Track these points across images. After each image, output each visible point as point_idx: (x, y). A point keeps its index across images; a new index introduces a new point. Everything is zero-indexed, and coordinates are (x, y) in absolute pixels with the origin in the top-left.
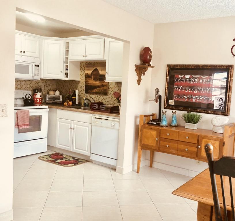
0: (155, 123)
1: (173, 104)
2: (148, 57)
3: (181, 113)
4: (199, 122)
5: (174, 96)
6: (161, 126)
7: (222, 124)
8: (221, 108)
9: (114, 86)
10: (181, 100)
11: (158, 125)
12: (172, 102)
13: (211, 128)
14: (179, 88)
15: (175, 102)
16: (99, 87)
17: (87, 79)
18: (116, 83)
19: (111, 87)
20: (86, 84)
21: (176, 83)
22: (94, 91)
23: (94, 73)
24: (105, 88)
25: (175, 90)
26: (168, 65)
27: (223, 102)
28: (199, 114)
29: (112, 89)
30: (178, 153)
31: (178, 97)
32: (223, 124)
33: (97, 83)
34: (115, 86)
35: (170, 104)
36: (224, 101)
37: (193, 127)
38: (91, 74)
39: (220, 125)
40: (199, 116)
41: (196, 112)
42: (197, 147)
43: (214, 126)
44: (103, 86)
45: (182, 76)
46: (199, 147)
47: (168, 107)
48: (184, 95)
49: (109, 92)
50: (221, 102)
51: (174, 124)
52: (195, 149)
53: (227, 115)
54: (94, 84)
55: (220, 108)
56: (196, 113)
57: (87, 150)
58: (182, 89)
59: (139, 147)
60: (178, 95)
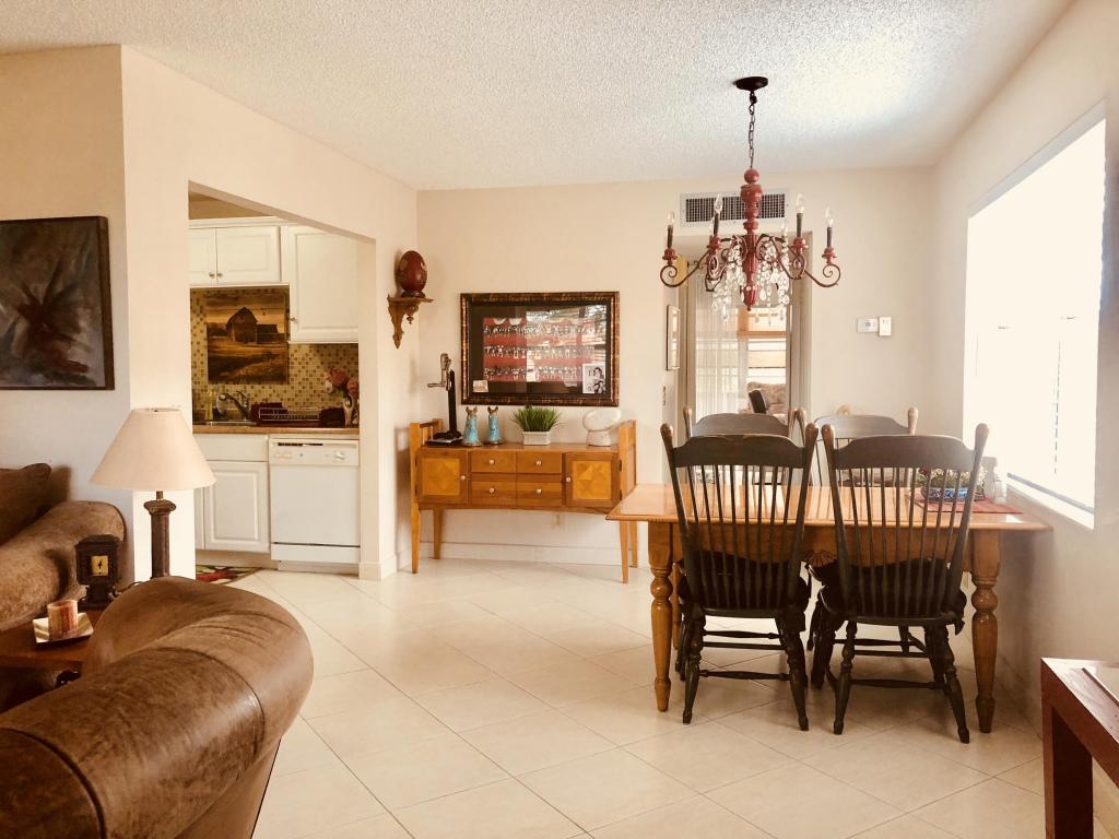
0: (449, 442)
1: (486, 389)
2: (419, 277)
3: (508, 412)
4: (553, 428)
5: (486, 370)
6: (467, 446)
7: (608, 426)
8: (600, 391)
9: (307, 355)
10: (504, 379)
11: (458, 444)
12: (480, 386)
13: (583, 436)
14: (497, 351)
15: (490, 384)
16: (255, 359)
17: (214, 340)
18: (311, 346)
19: (296, 359)
20: (212, 354)
21: (487, 338)
22: (242, 372)
23: (239, 320)
24: (278, 362)
25: (486, 356)
26: (463, 296)
27: (602, 376)
28: (551, 408)
29: (300, 363)
30: (520, 504)
31: (495, 373)
32: (611, 424)
33: (251, 349)
34: (311, 355)
35: (476, 391)
36: (604, 373)
37: (543, 440)
38: (229, 325)
39: (603, 428)
40: (553, 414)
41: (544, 405)
42: (564, 482)
43: (590, 431)
44: (270, 356)
45: (502, 322)
46: (568, 480)
47: (473, 398)
48: (511, 367)
49: (292, 372)
50: (597, 377)
51: (494, 438)
52: (558, 487)
53: (614, 404)
54: (240, 352)
55: (596, 391)
56: (544, 408)
57: (256, 537)
58: (504, 352)
59: (415, 507)
60: (496, 368)
